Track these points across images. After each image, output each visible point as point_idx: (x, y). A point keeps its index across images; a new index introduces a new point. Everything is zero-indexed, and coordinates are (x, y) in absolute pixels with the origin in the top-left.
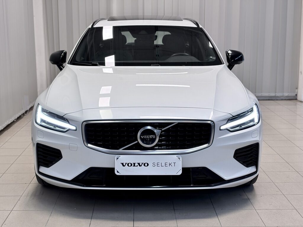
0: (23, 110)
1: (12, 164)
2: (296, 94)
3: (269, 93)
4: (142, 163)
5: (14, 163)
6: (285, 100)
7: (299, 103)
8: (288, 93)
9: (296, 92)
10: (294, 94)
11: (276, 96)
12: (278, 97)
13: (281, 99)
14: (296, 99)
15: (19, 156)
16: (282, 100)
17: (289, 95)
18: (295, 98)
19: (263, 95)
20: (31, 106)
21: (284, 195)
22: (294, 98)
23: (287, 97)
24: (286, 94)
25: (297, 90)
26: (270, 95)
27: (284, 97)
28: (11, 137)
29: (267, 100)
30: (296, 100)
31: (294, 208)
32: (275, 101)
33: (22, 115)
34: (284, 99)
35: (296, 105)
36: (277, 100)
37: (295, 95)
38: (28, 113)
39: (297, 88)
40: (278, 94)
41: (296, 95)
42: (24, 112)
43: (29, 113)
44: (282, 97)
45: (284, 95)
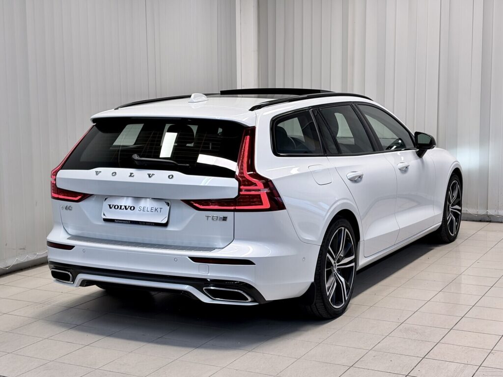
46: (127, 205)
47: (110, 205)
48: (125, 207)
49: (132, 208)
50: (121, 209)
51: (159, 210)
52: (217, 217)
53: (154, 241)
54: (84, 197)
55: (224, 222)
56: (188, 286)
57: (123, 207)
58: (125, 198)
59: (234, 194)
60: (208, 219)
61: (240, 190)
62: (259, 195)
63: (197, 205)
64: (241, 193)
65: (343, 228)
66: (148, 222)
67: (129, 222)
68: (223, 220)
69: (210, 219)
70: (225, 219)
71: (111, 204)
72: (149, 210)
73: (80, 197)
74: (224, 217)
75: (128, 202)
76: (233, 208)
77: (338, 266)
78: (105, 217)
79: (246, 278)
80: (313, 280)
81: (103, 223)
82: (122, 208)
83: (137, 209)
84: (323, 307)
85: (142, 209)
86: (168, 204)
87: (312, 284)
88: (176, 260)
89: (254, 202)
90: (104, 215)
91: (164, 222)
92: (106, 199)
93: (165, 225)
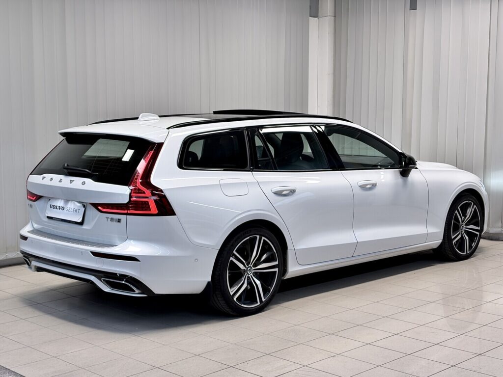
49: (63, 209)
50: (56, 208)
51: (77, 211)
52: (114, 219)
53: (75, 236)
55: (119, 223)
56: (94, 277)
57: (58, 207)
58: (59, 200)
59: (125, 200)
60: (107, 220)
61: (131, 197)
62: (148, 202)
63: (100, 208)
64: (132, 199)
65: (258, 237)
66: (71, 221)
67: (61, 220)
68: (118, 222)
69: (109, 220)
70: (119, 221)
71: (52, 204)
72: (72, 210)
73: (35, 197)
74: (119, 219)
75: (61, 203)
76: (126, 212)
77: (254, 270)
78: (47, 215)
79: (132, 273)
80: (210, 280)
81: (47, 220)
83: (65, 209)
84: (225, 304)
85: (68, 209)
86: (84, 206)
87: (209, 283)
88: (82, 253)
89: (143, 208)
90: (47, 213)
91: (80, 220)
92: (49, 200)
93: (81, 223)
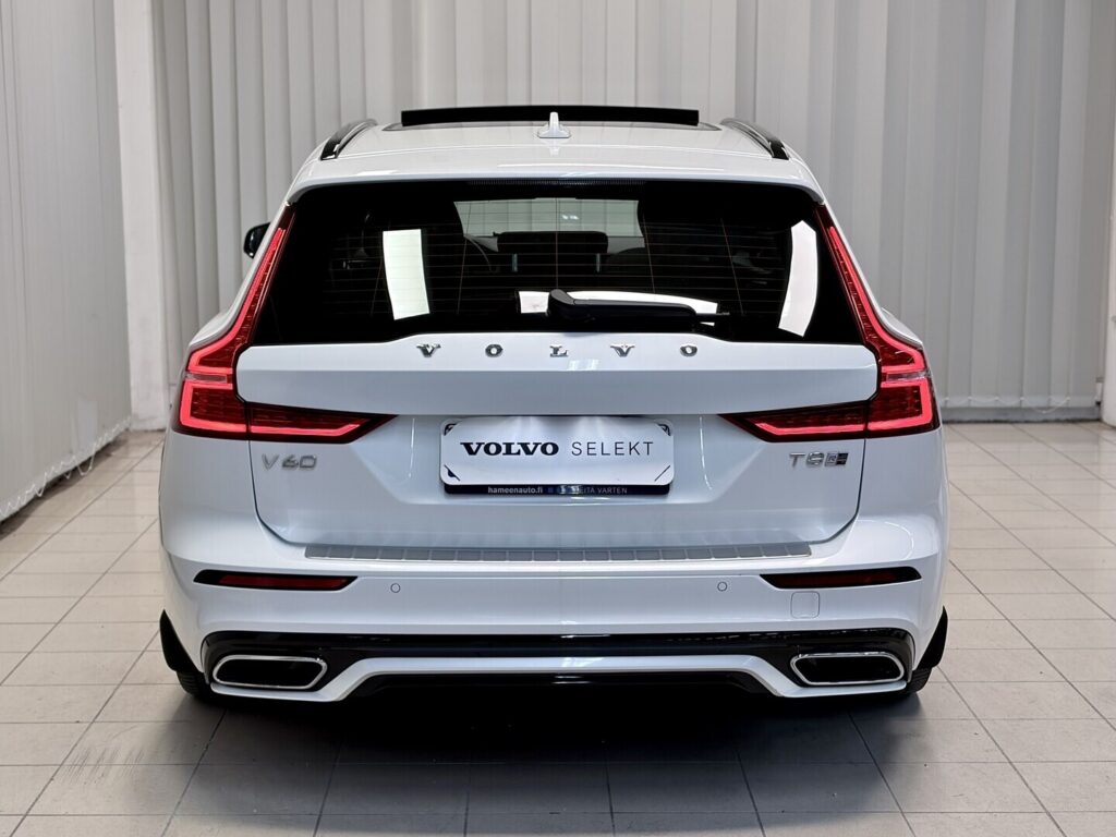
0: (74, 457)
1: (29, 653)
2: (1097, 398)
3: (997, 395)
4: (537, 444)
5: (37, 649)
6: (1058, 421)
7: (1107, 435)
8: (1068, 394)
9: (1099, 392)
10: (1089, 402)
11: (1023, 406)
12: (1029, 410)
13: (1041, 418)
14: (1099, 420)
15: (57, 624)
16: (1046, 421)
17: (1071, 405)
18: (1095, 417)
19: (973, 405)
20: (104, 443)
21: (1010, 763)
22: (1090, 417)
23: (1061, 409)
24: (1059, 401)
25: (1100, 385)
26: (998, 405)
27: (1051, 410)
28: (26, 555)
29: (989, 422)
30: (1096, 424)
31: (1041, 809)
32: (1020, 426)
33: (67, 473)
34: (1053, 417)
35: (1097, 440)
36: (1027, 422)
37: (1094, 404)
38: (90, 468)
39: (1101, 379)
40: (1029, 401)
41: (1099, 404)
42: (77, 463)
43: (94, 467)
44: (1044, 412)
45: (1053, 404)
46: (531, 440)
47: (467, 446)
48: (524, 446)
49: (550, 449)
50: (509, 452)
51: (642, 448)
52: (821, 455)
54: (370, 423)
55: (841, 467)
56: (750, 658)
57: (517, 447)
58: (519, 421)
59: (865, 391)
60: (795, 464)
61: (881, 377)
62: (917, 388)
63: (763, 426)
64: (886, 385)
66: (606, 486)
67: (540, 490)
68: (839, 463)
69: (802, 462)
70: (841, 459)
71: (474, 440)
72: (610, 449)
73: (351, 427)
74: (840, 455)
75: (534, 432)
76: (861, 427)
78: (452, 482)
81: (442, 500)
82: (513, 451)
83: (566, 449)
85: (584, 448)
86: (667, 430)
88: (721, 588)
90: (451, 474)
91: (661, 481)
92: (448, 428)
93: (663, 490)
